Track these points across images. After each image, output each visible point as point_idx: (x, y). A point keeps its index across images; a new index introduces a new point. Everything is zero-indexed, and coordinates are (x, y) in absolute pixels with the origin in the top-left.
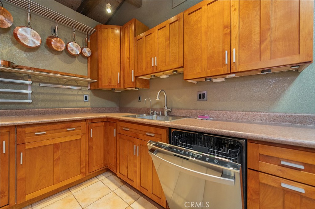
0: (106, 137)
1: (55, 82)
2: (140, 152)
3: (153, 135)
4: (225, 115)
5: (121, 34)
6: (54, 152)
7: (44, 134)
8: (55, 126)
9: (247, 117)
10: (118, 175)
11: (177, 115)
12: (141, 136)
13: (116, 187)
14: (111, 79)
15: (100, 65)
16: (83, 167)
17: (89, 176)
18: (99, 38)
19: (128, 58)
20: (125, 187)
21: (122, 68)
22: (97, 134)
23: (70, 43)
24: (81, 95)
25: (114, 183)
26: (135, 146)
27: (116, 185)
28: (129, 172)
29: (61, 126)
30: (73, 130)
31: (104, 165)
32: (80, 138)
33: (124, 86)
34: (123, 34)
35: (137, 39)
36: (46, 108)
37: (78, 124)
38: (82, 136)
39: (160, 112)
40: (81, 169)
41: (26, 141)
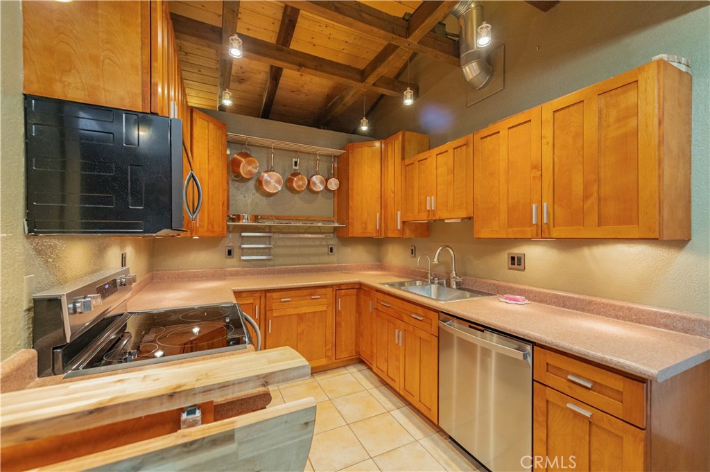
0: (359, 312)
1: (294, 231)
2: (405, 339)
3: (421, 319)
4: (553, 300)
5: (383, 146)
6: (299, 324)
7: (289, 301)
8: (299, 292)
9: (593, 308)
10: (375, 369)
11: (474, 289)
12: (405, 318)
13: (371, 386)
14: (366, 224)
15: (350, 202)
16: (329, 349)
17: (336, 363)
18: (351, 164)
19: (392, 190)
20: (383, 388)
21: (383, 205)
22: (347, 306)
23: (314, 177)
24: (324, 246)
25: (369, 380)
26: (397, 331)
27: (372, 383)
28: (390, 368)
29: (305, 292)
30: (318, 298)
31: (356, 352)
32: (325, 309)
33: (386, 233)
34: (385, 146)
35: (406, 164)
36: (286, 265)
37: (323, 291)
38: (327, 308)
39: (445, 281)
40: (327, 351)
41: (273, 308)
